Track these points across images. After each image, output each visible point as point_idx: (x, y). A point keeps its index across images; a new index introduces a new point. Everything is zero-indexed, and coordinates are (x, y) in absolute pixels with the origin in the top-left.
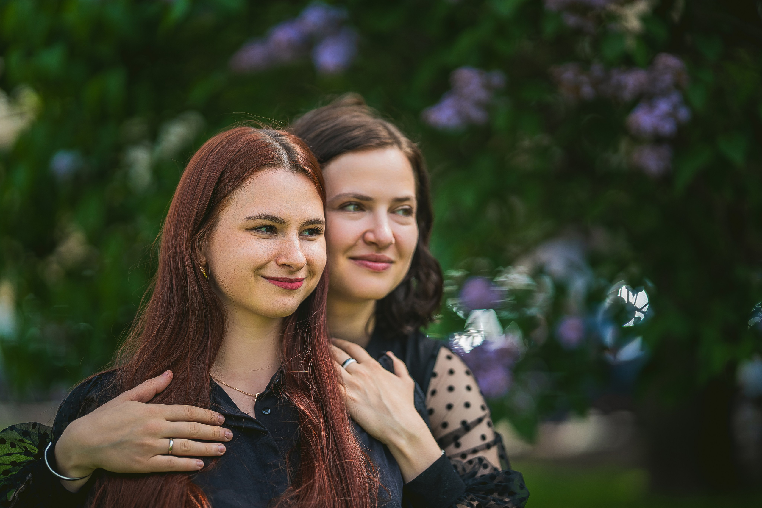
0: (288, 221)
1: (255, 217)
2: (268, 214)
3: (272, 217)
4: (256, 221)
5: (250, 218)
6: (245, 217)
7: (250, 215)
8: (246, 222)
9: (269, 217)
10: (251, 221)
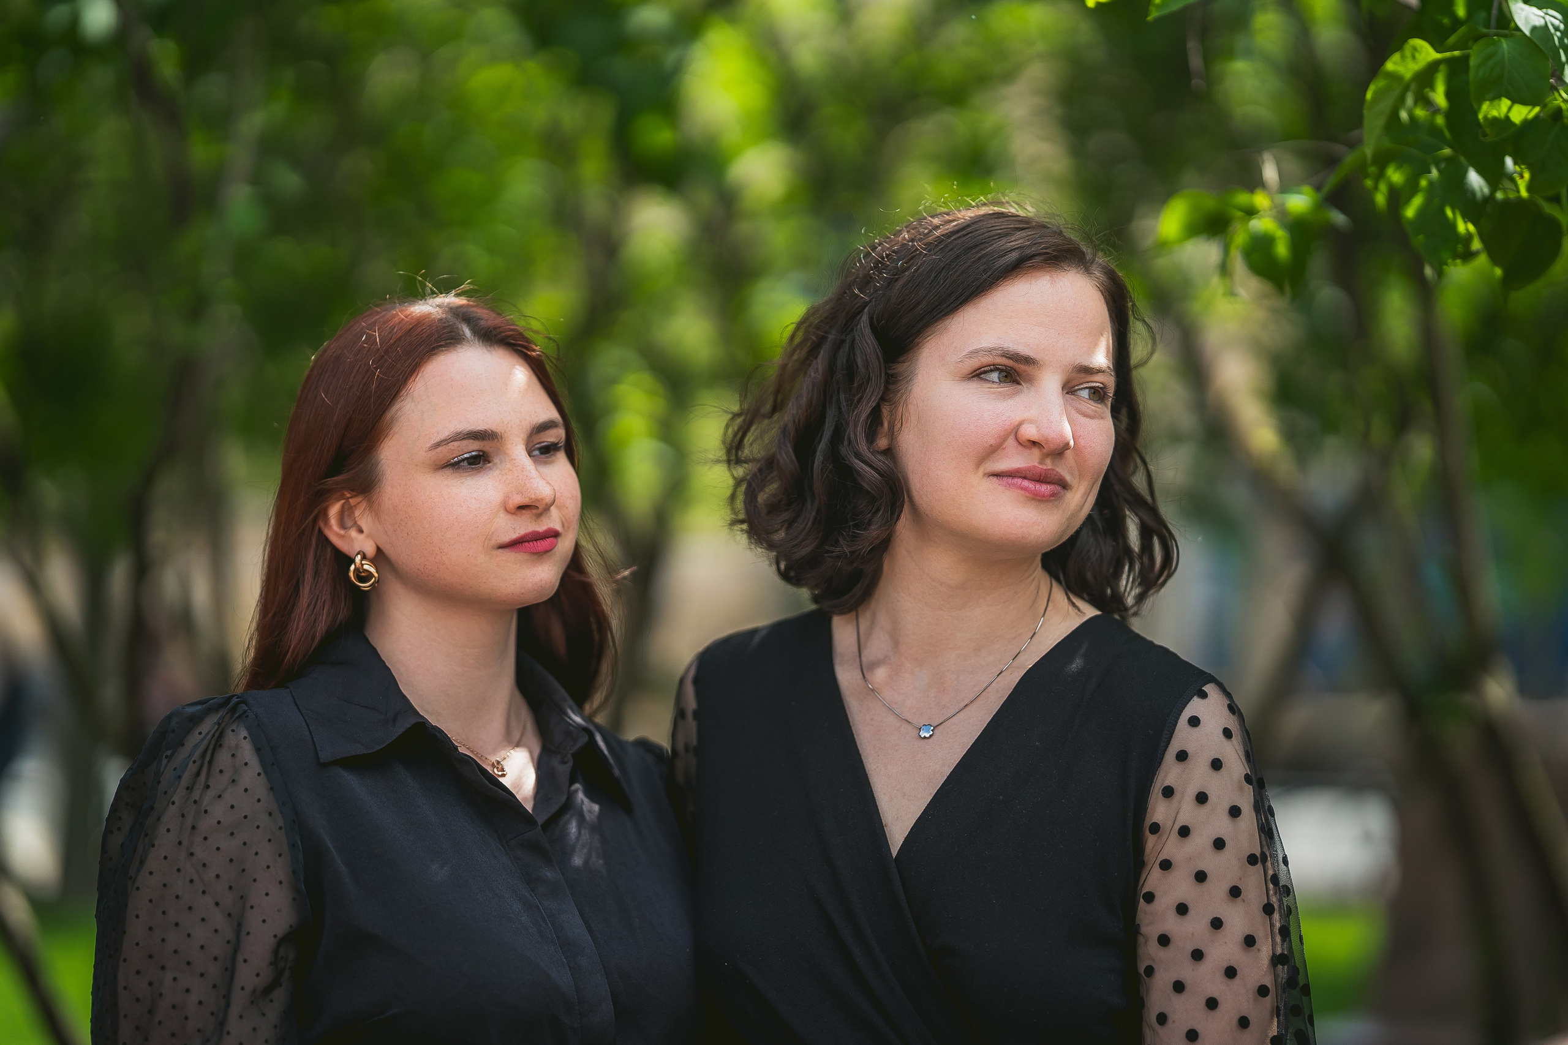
0: (503, 431)
1: (446, 440)
2: (468, 430)
3: (475, 432)
4: (449, 447)
5: (438, 445)
6: (428, 445)
7: (438, 439)
8: (434, 453)
9: (469, 434)
10: (440, 448)
